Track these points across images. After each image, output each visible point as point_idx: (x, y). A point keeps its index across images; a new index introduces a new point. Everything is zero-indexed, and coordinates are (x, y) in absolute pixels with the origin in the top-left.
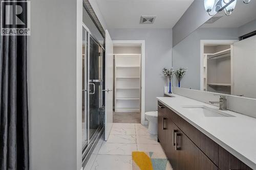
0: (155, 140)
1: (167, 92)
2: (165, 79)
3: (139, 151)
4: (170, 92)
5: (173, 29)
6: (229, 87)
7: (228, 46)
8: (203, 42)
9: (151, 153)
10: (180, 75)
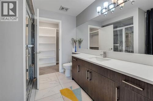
0: (71, 79)
1: (74, 51)
2: (73, 44)
3: (64, 88)
4: (76, 51)
5: (77, 17)
6: (98, 48)
7: (98, 29)
8: (90, 26)
9: (71, 87)
10: (80, 42)
